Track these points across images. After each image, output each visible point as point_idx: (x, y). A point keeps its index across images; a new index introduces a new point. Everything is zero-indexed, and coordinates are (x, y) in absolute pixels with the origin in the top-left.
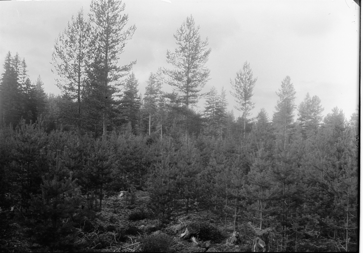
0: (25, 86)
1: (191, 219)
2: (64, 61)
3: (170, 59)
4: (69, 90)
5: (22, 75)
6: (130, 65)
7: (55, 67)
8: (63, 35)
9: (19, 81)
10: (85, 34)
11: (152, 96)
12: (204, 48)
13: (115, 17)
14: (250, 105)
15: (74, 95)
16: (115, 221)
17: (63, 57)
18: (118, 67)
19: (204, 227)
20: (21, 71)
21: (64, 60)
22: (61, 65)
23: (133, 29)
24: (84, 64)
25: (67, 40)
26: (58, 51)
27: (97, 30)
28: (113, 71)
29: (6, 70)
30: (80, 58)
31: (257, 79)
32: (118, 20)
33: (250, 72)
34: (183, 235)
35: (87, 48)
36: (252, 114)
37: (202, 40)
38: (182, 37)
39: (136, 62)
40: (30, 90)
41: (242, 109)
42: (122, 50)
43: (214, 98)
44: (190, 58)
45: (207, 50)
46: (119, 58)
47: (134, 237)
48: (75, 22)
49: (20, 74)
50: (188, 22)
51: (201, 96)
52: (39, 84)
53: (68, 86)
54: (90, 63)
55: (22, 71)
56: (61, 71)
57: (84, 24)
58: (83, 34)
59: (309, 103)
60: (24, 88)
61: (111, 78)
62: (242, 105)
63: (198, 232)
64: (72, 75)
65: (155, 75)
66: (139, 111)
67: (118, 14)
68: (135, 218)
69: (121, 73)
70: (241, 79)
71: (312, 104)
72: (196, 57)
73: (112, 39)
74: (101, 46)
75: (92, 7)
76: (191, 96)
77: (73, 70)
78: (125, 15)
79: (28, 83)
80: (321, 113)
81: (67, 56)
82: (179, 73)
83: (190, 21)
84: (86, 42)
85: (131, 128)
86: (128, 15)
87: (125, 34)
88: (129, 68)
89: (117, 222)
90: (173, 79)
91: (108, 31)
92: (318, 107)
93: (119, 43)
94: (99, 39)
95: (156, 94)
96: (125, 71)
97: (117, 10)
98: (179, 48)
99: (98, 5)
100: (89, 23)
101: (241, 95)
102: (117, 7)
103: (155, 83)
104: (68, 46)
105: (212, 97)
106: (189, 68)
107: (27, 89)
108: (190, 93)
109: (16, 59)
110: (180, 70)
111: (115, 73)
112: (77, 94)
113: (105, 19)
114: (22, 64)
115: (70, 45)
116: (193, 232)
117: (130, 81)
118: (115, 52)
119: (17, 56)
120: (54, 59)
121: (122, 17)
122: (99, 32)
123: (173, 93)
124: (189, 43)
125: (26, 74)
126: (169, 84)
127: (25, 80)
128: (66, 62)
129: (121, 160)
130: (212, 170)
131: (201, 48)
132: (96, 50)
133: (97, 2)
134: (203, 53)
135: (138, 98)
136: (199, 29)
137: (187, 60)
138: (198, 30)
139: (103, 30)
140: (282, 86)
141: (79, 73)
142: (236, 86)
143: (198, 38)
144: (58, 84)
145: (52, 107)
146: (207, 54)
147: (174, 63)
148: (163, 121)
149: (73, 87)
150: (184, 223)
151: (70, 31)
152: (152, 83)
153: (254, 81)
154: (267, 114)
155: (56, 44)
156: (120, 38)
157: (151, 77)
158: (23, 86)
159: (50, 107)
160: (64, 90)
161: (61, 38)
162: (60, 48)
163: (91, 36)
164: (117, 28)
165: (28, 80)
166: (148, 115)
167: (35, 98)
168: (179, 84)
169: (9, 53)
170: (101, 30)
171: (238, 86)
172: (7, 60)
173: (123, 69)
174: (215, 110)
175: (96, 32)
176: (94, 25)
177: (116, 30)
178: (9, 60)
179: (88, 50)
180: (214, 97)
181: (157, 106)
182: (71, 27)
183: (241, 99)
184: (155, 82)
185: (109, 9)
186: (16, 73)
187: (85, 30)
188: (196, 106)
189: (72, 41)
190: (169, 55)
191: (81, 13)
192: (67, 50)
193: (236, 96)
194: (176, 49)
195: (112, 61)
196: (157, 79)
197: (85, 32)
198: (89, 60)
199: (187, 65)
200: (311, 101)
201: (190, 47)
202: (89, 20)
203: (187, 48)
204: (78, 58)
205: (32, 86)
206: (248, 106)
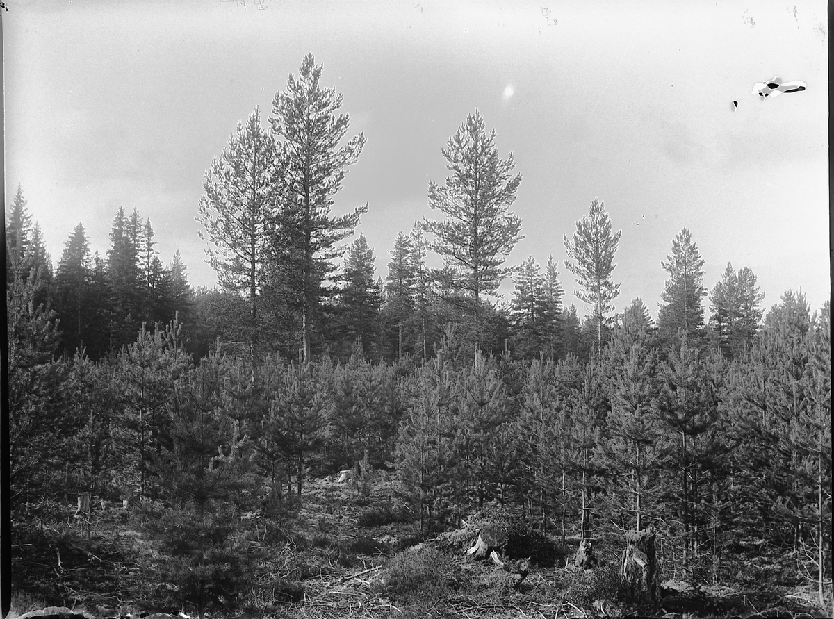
0: (151, 273)
1: (488, 517)
2: (223, 214)
3: (437, 200)
4: (233, 272)
5: (144, 251)
6: (354, 215)
7: (206, 226)
8: (221, 162)
9: (139, 263)
10: (263, 158)
11: (404, 282)
12: (506, 174)
13: (323, 120)
14: (609, 290)
15: (244, 281)
16: (330, 528)
17: (221, 207)
18: (330, 220)
19: (516, 533)
20: (143, 245)
21: (223, 211)
22: (217, 222)
23: (358, 142)
24: (262, 217)
25: (228, 173)
26: (211, 195)
27: (287, 149)
28: (320, 228)
29: (115, 244)
30: (254, 206)
31: (620, 235)
32: (328, 126)
33: (604, 220)
34: (471, 551)
35: (267, 185)
36: (614, 308)
37: (502, 158)
38: (459, 154)
39: (366, 208)
40: (159, 281)
41: (592, 298)
42: (338, 185)
43: (532, 280)
44: (478, 196)
45: (511, 179)
46: (332, 203)
47: (368, 558)
48: (244, 137)
49: (141, 250)
50: (470, 124)
51: (503, 273)
52: (178, 268)
53: (230, 263)
54: (275, 215)
55: (145, 243)
56: (218, 233)
57: (261, 139)
58: (261, 158)
59: (732, 283)
60: (149, 277)
61: (317, 243)
62: (592, 290)
63: (503, 544)
64: (240, 240)
65: (407, 237)
66: (378, 314)
67: (329, 115)
68: (372, 521)
69: (335, 232)
70: (586, 236)
71: (740, 285)
72: (490, 193)
73: (317, 165)
74: (296, 179)
75: (276, 104)
76: (483, 273)
77: (240, 230)
78: (341, 115)
79: (156, 266)
80: (759, 304)
81: (229, 204)
82: (457, 227)
83: (474, 123)
84: (266, 175)
85: (362, 349)
86: (347, 116)
87: (343, 154)
88: (354, 220)
89: (333, 530)
90: (444, 241)
91: (309, 150)
92: (753, 291)
93: (332, 171)
94: (292, 166)
95: (412, 276)
96: (345, 227)
97: (327, 108)
98: (455, 176)
99: (288, 100)
100: (272, 136)
101: (588, 268)
102: (326, 102)
103: (409, 255)
104: (230, 183)
105: (528, 279)
106: (476, 217)
107: (154, 280)
108: (480, 268)
109: (134, 221)
110: (457, 221)
111: (326, 232)
112: (249, 278)
113: (302, 126)
114: (144, 230)
115: (235, 182)
116: (494, 544)
117: (358, 254)
118: (323, 191)
119: (135, 214)
120: (204, 210)
121: (336, 121)
122: (291, 153)
123: (445, 271)
124: (476, 165)
125: (152, 250)
126: (437, 252)
127: (151, 260)
128: (227, 216)
129: (341, 406)
130: (531, 418)
131: (500, 175)
132: (286, 189)
133: (286, 94)
134: (504, 185)
135: (374, 288)
136: (493, 136)
137: (472, 200)
138: (491, 140)
139: (298, 148)
140: (673, 249)
141: (253, 236)
142: (576, 251)
143: (494, 155)
144: (212, 259)
145: (202, 313)
146: (513, 186)
147: (445, 208)
148: (427, 332)
149: (241, 265)
150: (473, 527)
151: (234, 153)
152: (401, 256)
153: (616, 240)
154: (646, 310)
155: (208, 181)
156: (333, 163)
157: (399, 243)
158: (146, 273)
159: (199, 313)
160: (223, 270)
161: (218, 169)
162: (214, 188)
163: (276, 161)
164: (327, 142)
165: (156, 261)
166: (397, 321)
167: (169, 295)
168: (456, 249)
169: (121, 210)
170: (294, 147)
171: (582, 252)
172: (117, 224)
173: (341, 224)
174: (536, 306)
175: (285, 153)
176: (280, 139)
177: (326, 146)
178: (120, 224)
179: (269, 189)
180: (533, 278)
181: (414, 302)
182: (236, 147)
183: (589, 277)
184: (408, 252)
185: (311, 106)
186: (134, 249)
187: (263, 150)
188: (494, 294)
189: (240, 174)
190: (433, 192)
191: (255, 118)
192: (229, 192)
193: (579, 272)
194: (448, 180)
195: (318, 209)
196: (412, 246)
197: (264, 154)
198: (272, 208)
199: (472, 211)
200: (736, 281)
201: (476, 174)
202: (270, 130)
203: (470, 176)
204: (251, 206)
205: (163, 273)
206: (605, 291)
